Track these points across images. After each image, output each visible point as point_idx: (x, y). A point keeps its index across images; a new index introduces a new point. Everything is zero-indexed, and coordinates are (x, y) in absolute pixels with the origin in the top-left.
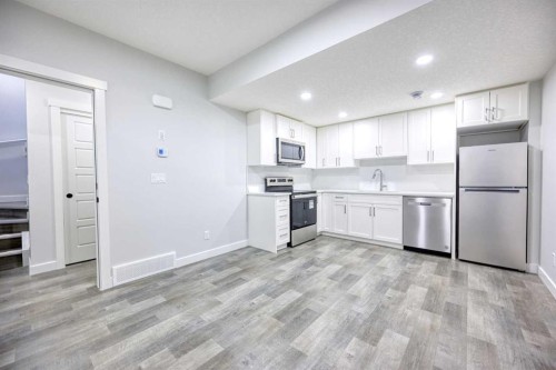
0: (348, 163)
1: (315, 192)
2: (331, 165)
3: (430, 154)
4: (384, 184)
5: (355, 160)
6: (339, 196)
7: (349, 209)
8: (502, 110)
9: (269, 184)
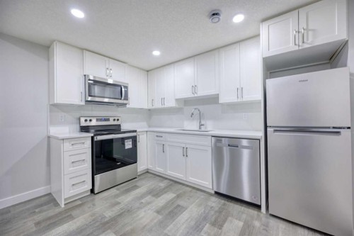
0: (171, 103)
1: (135, 131)
2: (158, 105)
3: (240, 91)
4: (203, 123)
5: (177, 100)
6: (159, 135)
7: (167, 148)
8: (313, 30)
9: (83, 124)
